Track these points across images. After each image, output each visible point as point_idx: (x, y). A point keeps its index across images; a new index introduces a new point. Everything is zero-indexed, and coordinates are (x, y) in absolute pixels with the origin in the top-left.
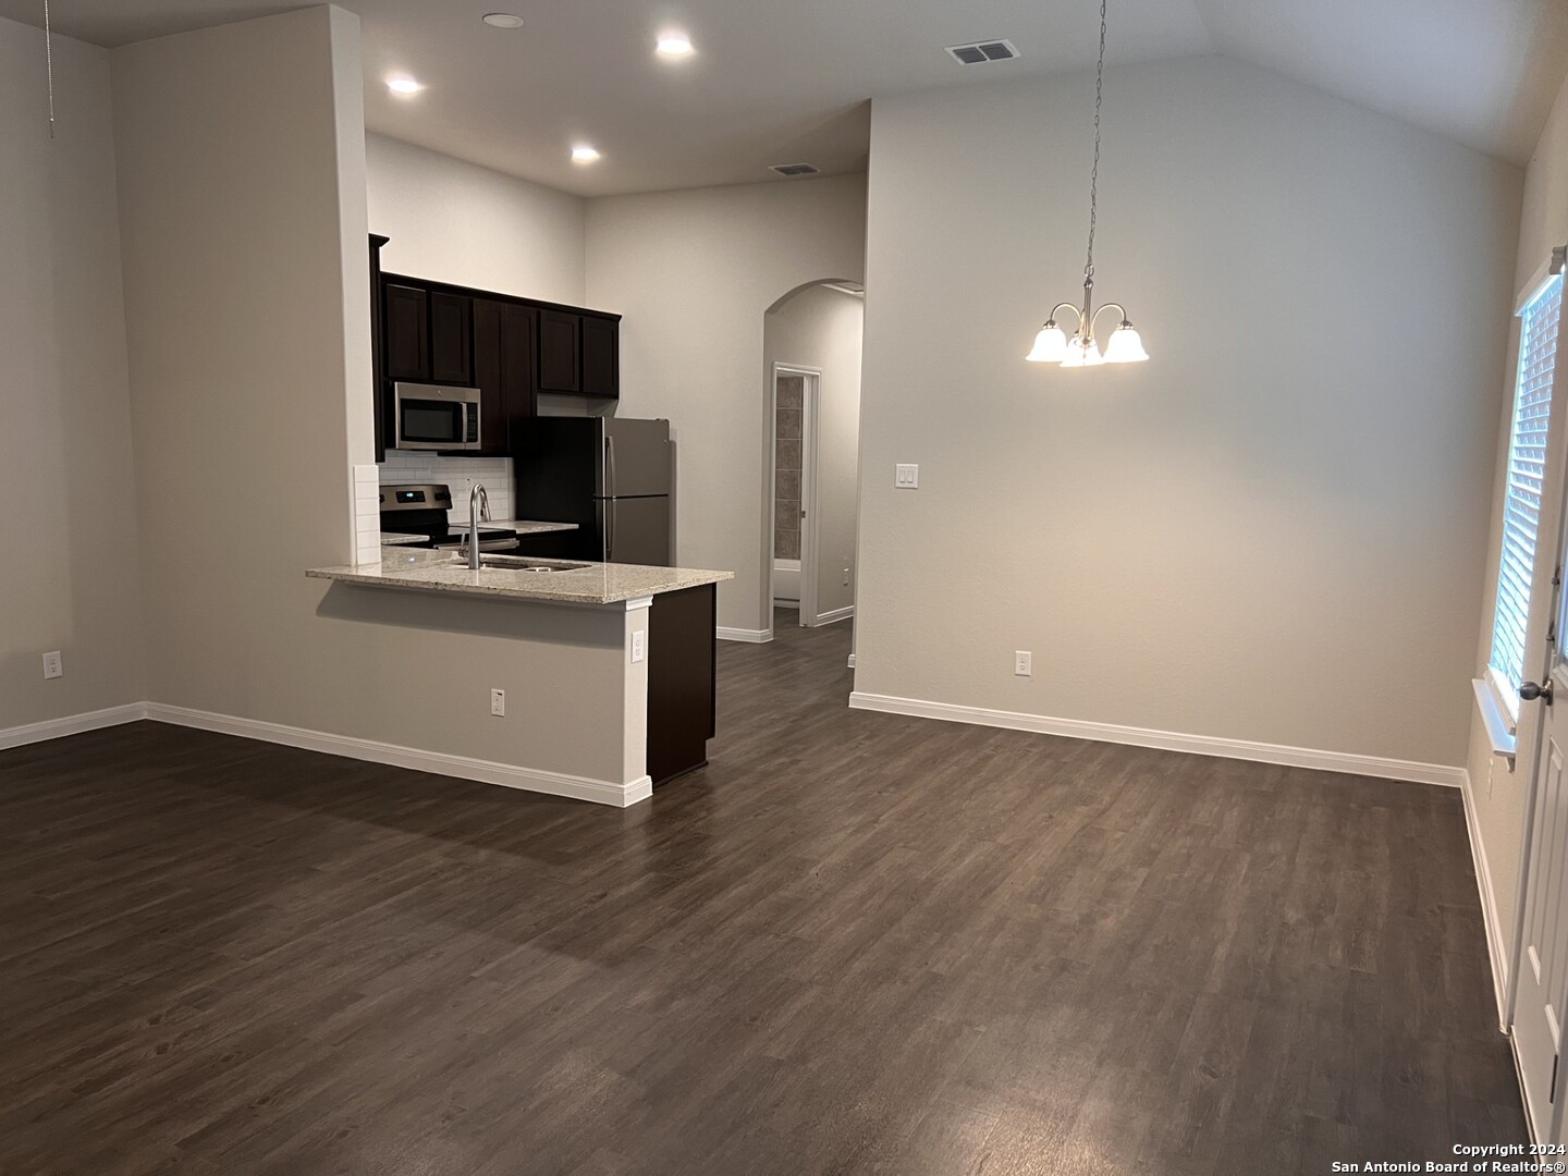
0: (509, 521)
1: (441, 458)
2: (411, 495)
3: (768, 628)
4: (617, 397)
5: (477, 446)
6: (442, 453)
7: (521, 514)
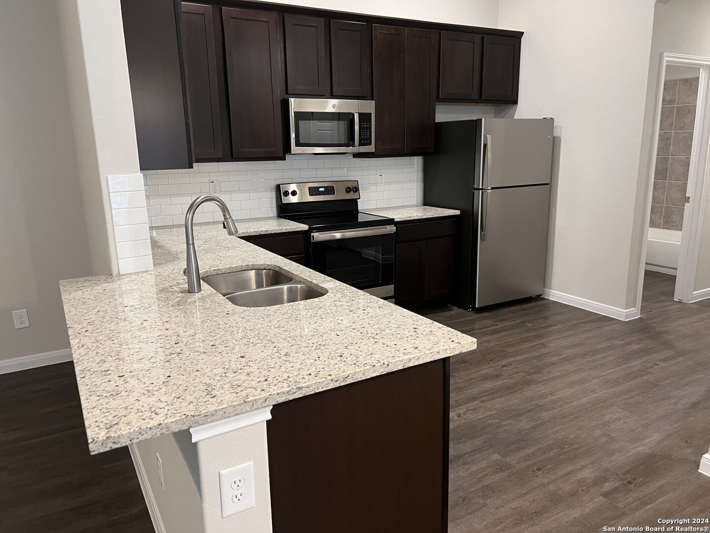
0: (417, 206)
1: (356, 160)
2: (323, 189)
3: (635, 307)
4: (516, 102)
5: (371, 148)
6: (357, 155)
7: (427, 202)
